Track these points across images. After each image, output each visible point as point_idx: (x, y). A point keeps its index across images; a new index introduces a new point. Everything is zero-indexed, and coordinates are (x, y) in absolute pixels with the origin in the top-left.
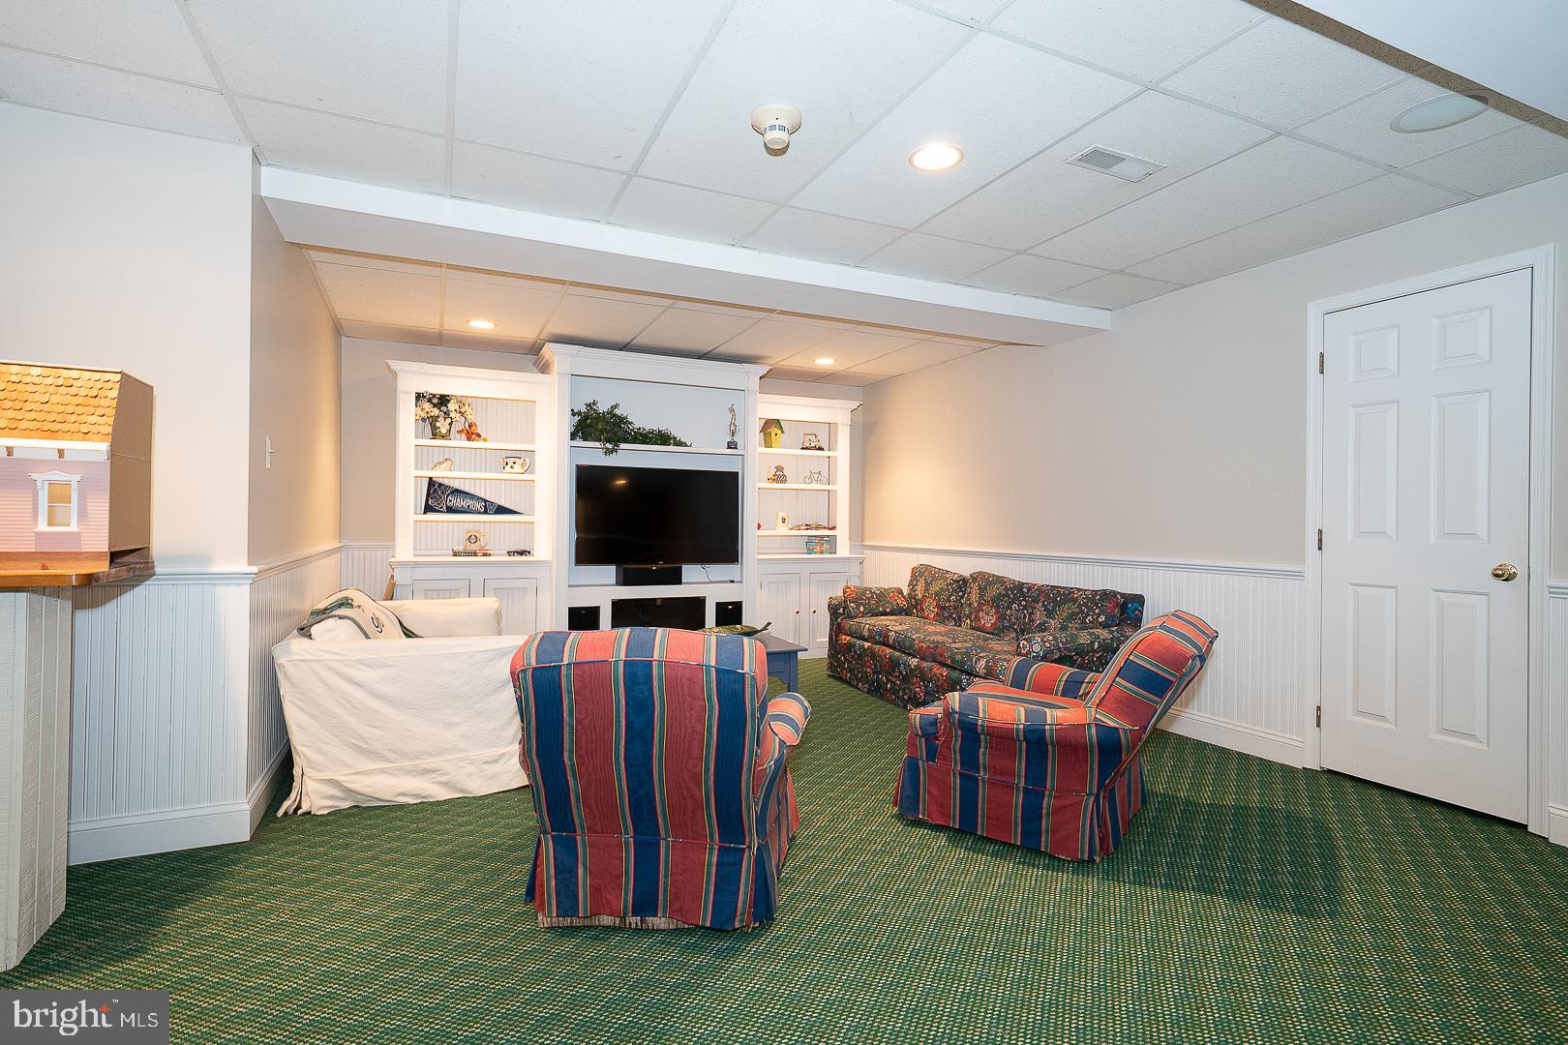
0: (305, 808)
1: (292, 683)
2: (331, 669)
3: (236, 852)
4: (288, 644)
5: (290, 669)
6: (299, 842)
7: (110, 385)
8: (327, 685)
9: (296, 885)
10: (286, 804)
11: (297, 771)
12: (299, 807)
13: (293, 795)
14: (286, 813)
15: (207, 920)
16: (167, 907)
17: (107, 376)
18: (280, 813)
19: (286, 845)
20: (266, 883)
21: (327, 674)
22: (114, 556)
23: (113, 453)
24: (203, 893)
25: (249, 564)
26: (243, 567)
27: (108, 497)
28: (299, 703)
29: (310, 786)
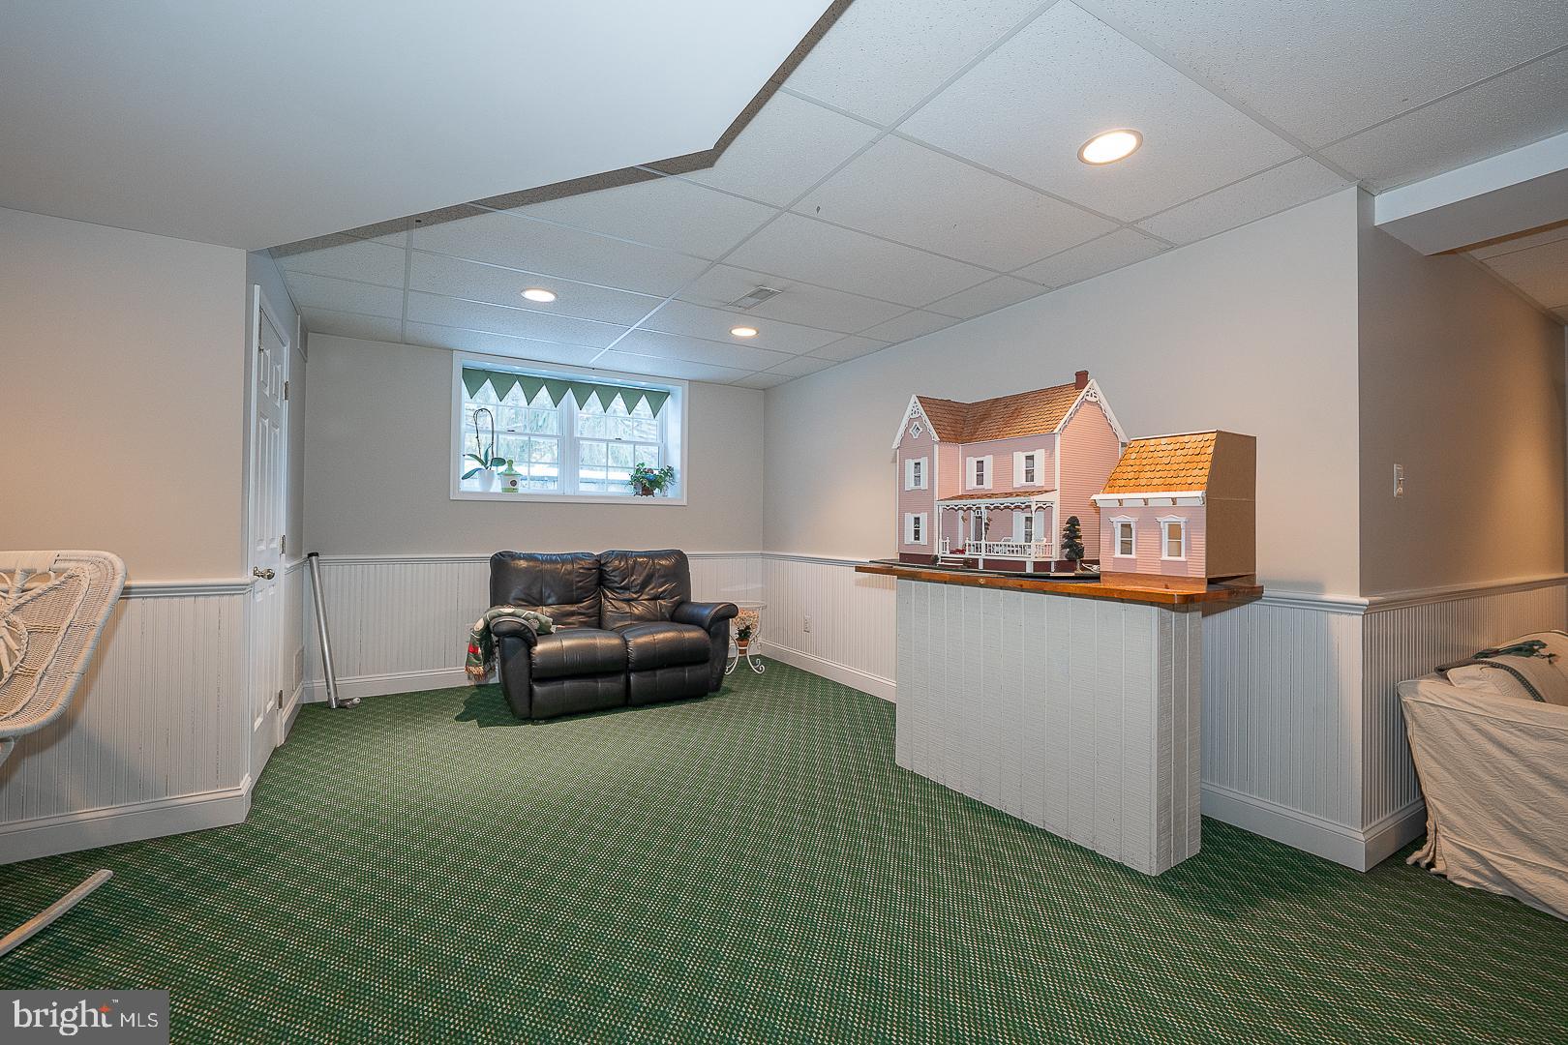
0: (1440, 867)
1: (1420, 726)
2: (1470, 723)
3: (1346, 878)
4: (1416, 683)
5: (1417, 709)
6: (1419, 902)
7: (1208, 444)
8: (1464, 740)
9: (1394, 946)
10: (1418, 854)
11: (1430, 824)
12: (1431, 865)
13: (1426, 849)
14: (1417, 864)
15: (1291, 926)
16: (1266, 893)
17: (1207, 437)
18: (1410, 861)
19: (1403, 897)
20: (1361, 925)
21: (1461, 726)
22: (1211, 582)
23: (1209, 499)
24: (1300, 898)
25: (1361, 596)
26: (1356, 598)
27: (1205, 533)
28: (1427, 748)
29: (1445, 846)
